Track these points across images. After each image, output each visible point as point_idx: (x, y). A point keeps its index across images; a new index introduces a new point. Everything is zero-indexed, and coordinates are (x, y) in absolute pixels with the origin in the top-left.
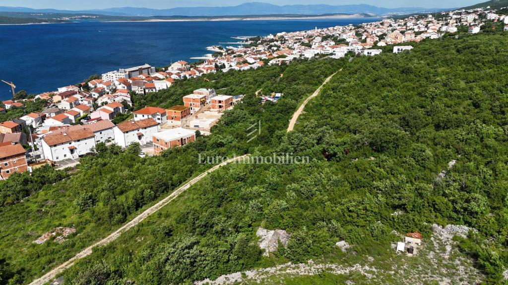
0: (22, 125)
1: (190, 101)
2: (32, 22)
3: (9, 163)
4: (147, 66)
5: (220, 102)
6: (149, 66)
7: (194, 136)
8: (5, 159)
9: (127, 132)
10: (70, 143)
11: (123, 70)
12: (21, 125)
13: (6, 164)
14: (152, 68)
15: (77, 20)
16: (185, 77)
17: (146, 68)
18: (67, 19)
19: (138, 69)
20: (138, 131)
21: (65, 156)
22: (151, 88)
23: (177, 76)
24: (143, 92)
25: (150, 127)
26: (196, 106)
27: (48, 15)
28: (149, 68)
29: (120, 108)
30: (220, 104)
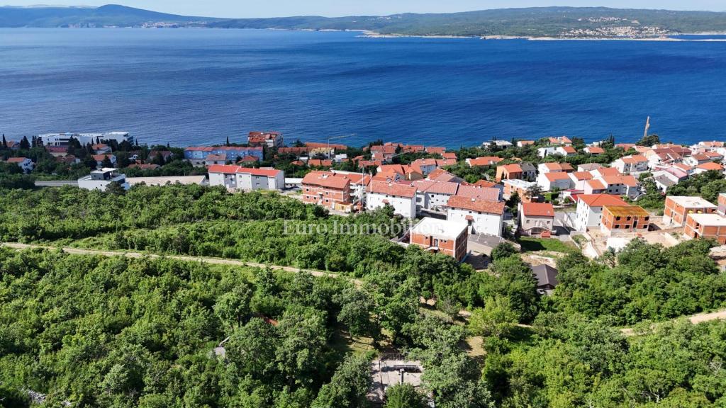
0: (528, 173)
1: (672, 208)
3: (330, 193)
7: (452, 242)
8: (327, 188)
9: (453, 208)
10: (387, 196)
12: (526, 173)
13: (327, 193)
20: (470, 212)
25: (487, 213)
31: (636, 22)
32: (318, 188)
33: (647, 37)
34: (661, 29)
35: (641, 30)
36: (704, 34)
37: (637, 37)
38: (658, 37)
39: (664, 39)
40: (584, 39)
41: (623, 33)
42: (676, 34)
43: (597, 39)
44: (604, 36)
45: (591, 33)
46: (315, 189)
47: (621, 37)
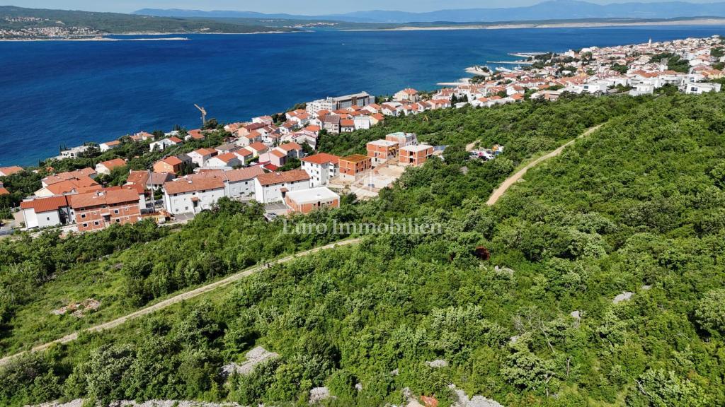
1: (375, 150)
2: (258, 31)
3: (120, 210)
4: (364, 94)
5: (411, 153)
6: (368, 95)
7: (337, 200)
8: (115, 205)
9: (267, 186)
10: (194, 194)
11: (331, 98)
12: (185, 163)
13: (116, 212)
14: (370, 97)
15: (311, 29)
16: (402, 113)
17: (361, 98)
18: (300, 27)
19: (351, 98)
20: (283, 185)
21: (187, 208)
22: (348, 126)
23: (391, 112)
24: (338, 132)
25: (299, 181)
26: (382, 157)
27: (278, 21)
28: (366, 97)
29: (297, 151)
30: (411, 157)
31: (59, 22)
32: (100, 210)
33: (82, 37)
34: (91, 30)
35: (71, 31)
36: (131, 34)
37: (72, 38)
38: (94, 37)
39: (101, 39)
40: (15, 40)
41: (53, 33)
42: (106, 34)
43: (30, 40)
44: (35, 38)
45: (18, 33)
46: (95, 211)
47: (53, 38)
